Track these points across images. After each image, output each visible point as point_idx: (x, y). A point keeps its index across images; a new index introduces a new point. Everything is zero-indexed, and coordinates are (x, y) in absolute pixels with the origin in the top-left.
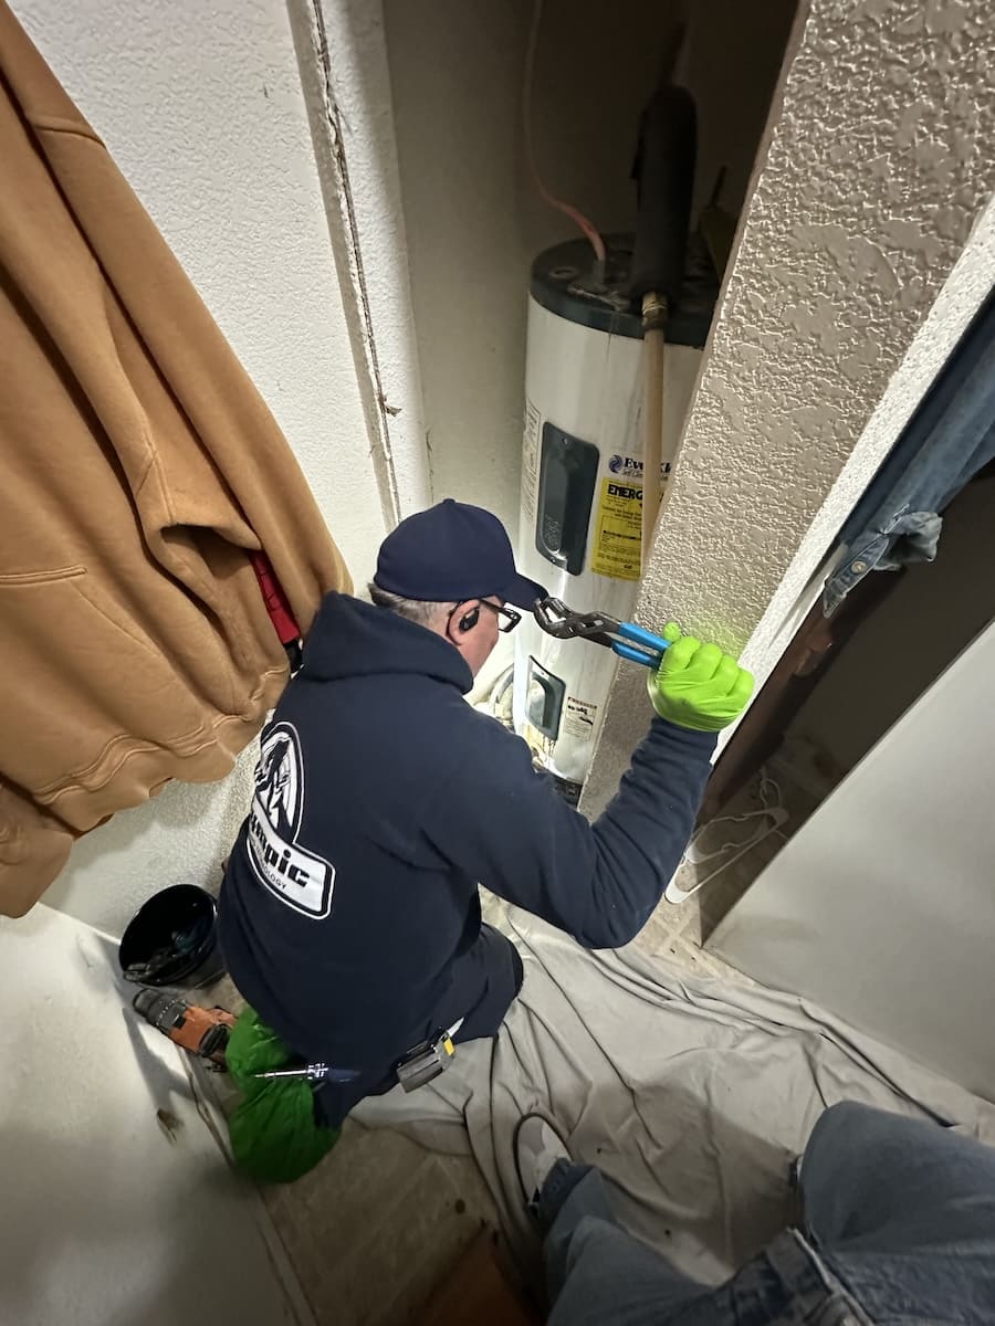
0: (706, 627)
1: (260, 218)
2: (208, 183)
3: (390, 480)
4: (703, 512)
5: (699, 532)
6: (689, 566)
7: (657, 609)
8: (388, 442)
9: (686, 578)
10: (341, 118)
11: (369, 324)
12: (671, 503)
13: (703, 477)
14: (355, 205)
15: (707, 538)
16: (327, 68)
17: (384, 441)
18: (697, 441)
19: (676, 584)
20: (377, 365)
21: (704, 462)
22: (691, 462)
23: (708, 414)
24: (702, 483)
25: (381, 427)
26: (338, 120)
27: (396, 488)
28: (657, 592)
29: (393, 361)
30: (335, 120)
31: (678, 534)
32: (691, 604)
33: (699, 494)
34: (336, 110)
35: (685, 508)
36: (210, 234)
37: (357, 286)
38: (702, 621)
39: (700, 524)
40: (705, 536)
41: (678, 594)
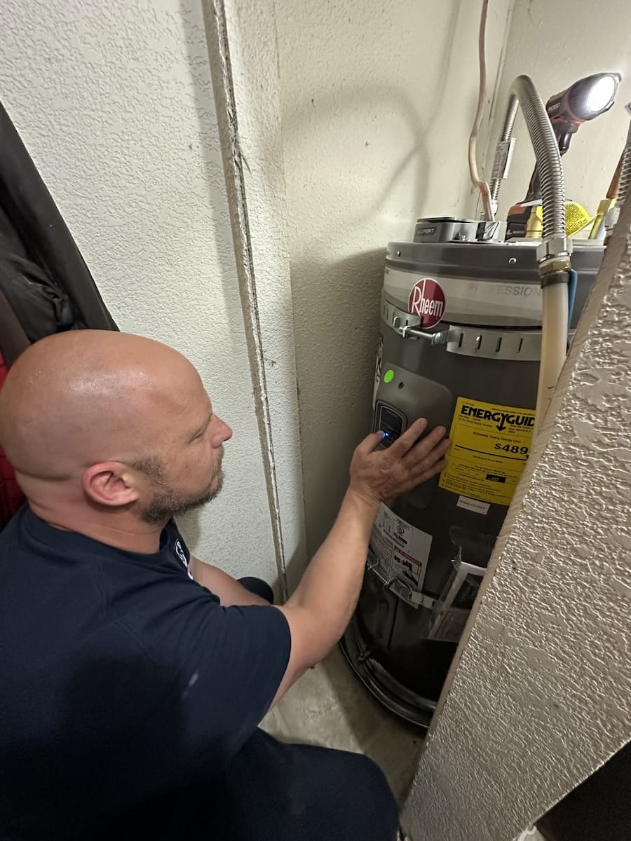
0: (612, 626)
1: (180, 224)
2: (141, 198)
3: (265, 414)
4: (605, 468)
5: (600, 494)
6: (582, 536)
7: (526, 579)
8: (265, 385)
9: (574, 550)
10: (242, 160)
11: (255, 299)
12: (548, 451)
13: (606, 421)
14: (249, 217)
15: (614, 504)
16: (236, 129)
17: (262, 384)
18: (595, 374)
19: (557, 555)
20: (259, 329)
21: (608, 401)
22: (584, 401)
23: (617, 337)
24: (607, 429)
25: (261, 375)
26: (241, 163)
27: (269, 420)
28: (527, 558)
29: (272, 327)
30: (238, 163)
31: (562, 492)
32: (584, 587)
33: (600, 443)
34: (240, 155)
35: (574, 460)
36: (137, 231)
37: (248, 273)
38: (604, 616)
39: (600, 483)
40: (610, 500)
41: (562, 570)
